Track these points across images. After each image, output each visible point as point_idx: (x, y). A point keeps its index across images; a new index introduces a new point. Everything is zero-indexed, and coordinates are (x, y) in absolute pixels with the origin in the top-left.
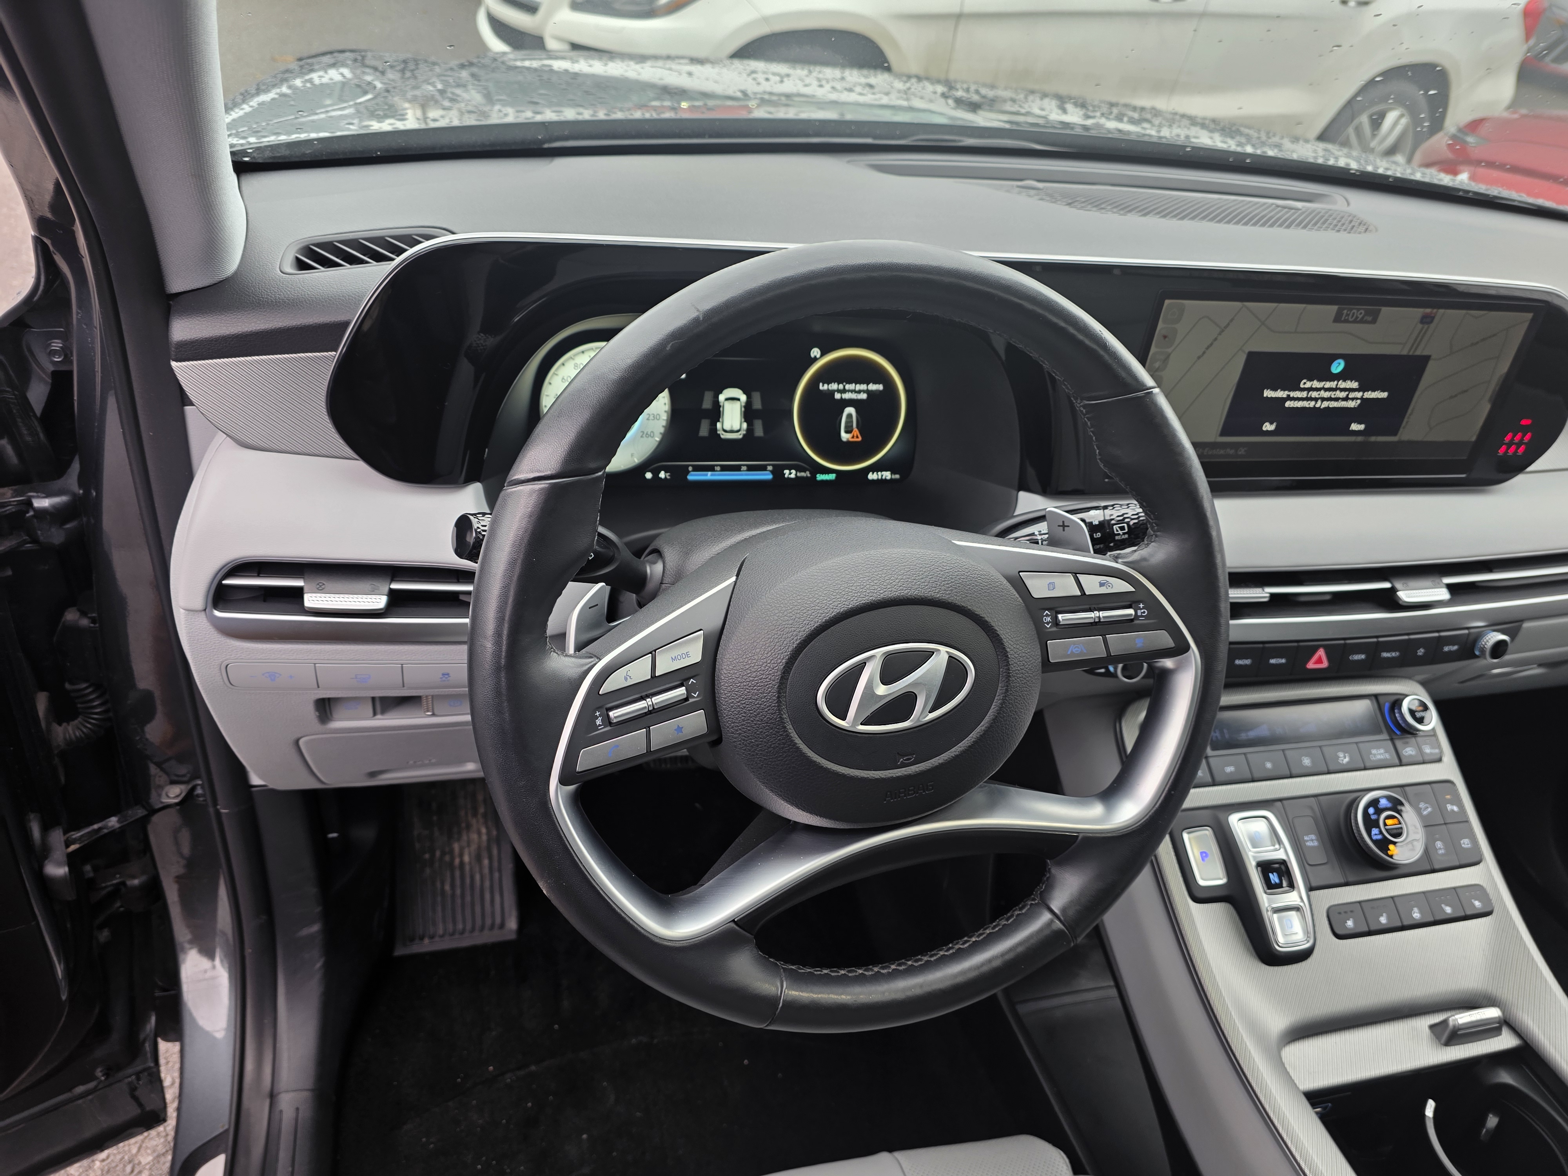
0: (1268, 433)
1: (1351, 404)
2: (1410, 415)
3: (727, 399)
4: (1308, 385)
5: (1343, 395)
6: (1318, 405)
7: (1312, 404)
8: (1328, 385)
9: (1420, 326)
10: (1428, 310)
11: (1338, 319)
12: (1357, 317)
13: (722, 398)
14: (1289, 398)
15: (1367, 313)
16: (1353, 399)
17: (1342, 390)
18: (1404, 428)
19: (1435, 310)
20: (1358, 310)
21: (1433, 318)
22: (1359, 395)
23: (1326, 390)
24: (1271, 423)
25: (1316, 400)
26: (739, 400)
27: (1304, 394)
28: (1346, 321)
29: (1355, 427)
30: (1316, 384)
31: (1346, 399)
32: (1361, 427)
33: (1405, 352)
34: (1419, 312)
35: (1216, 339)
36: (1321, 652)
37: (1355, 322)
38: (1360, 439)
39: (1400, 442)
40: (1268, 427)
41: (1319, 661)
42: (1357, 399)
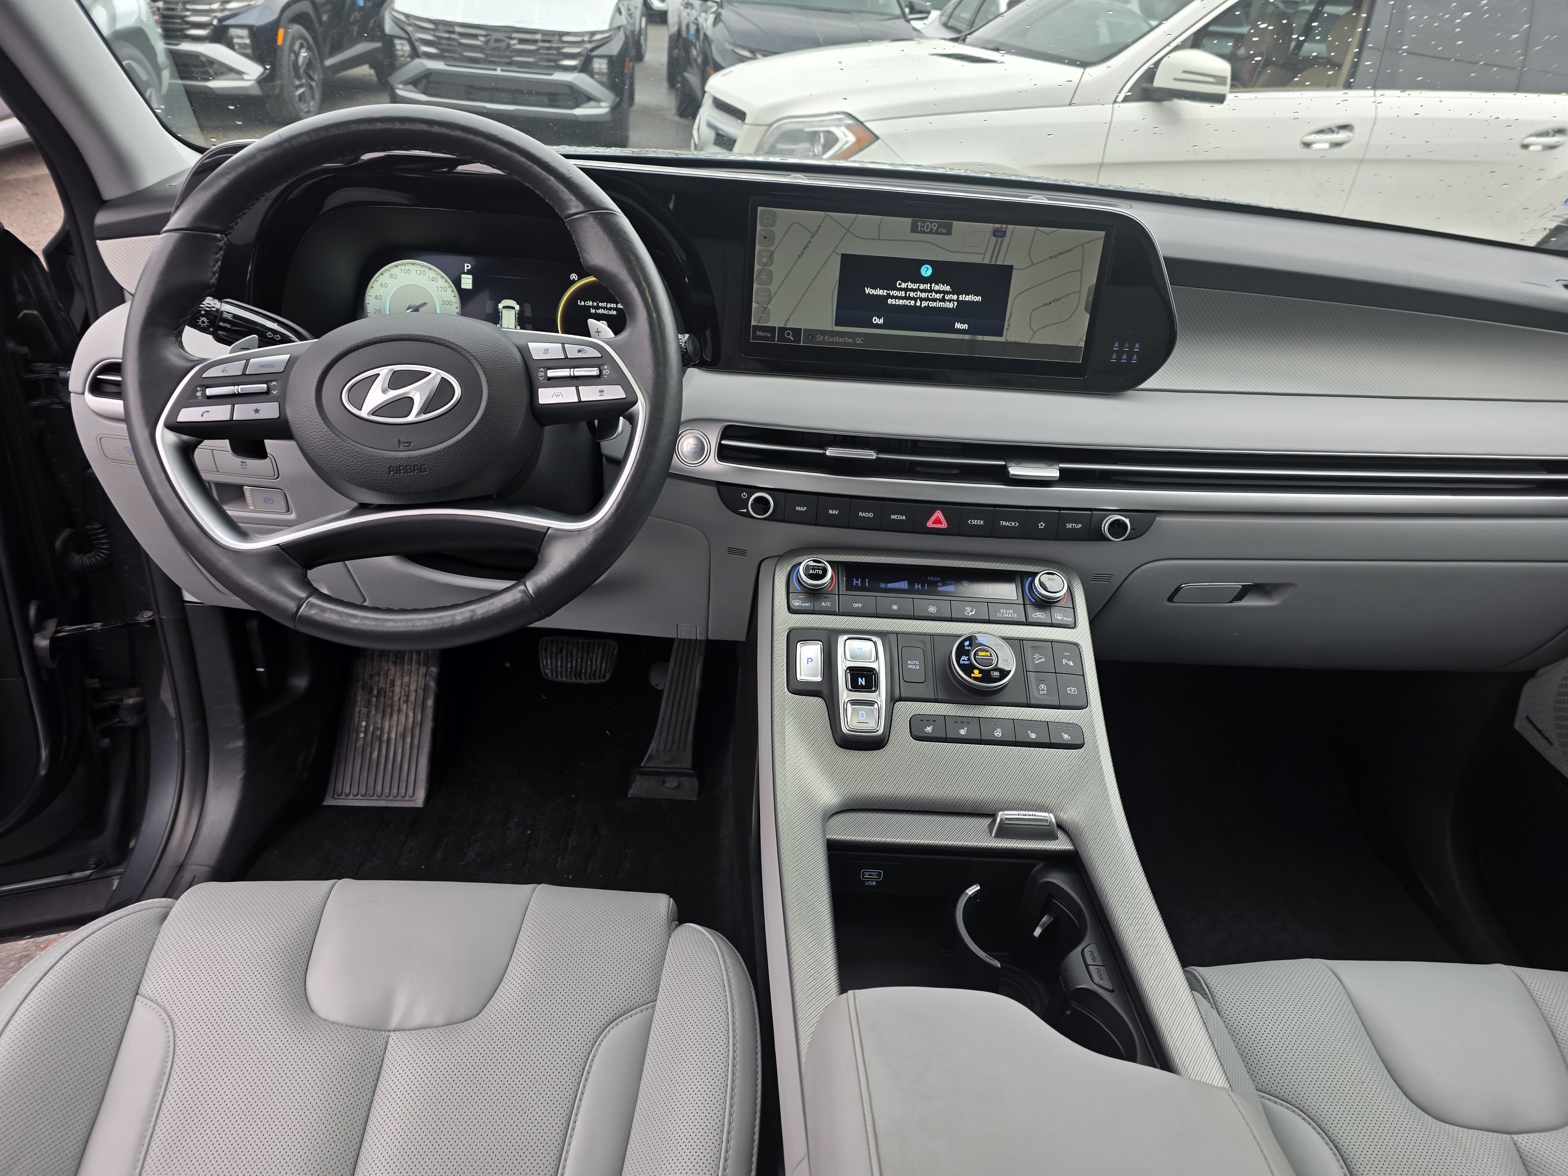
0: (877, 326)
1: (950, 305)
2: (1010, 318)
3: (504, 307)
4: (904, 285)
5: (938, 296)
6: (918, 304)
7: (913, 303)
8: (922, 287)
9: (994, 239)
10: (998, 226)
11: (914, 229)
12: (932, 229)
13: (500, 306)
14: (889, 296)
15: (940, 226)
16: (950, 301)
17: (937, 292)
18: (1007, 329)
19: (1004, 226)
20: (931, 223)
21: (1005, 233)
22: (955, 297)
23: (922, 291)
24: (879, 318)
25: (915, 299)
26: (514, 308)
27: (903, 294)
28: (923, 232)
29: (958, 326)
30: (911, 285)
31: (943, 300)
32: (965, 326)
33: (987, 261)
34: (990, 227)
35: (810, 242)
36: (938, 514)
37: (931, 232)
38: (967, 337)
39: (1007, 343)
40: (877, 321)
41: (937, 521)
42: (954, 301)
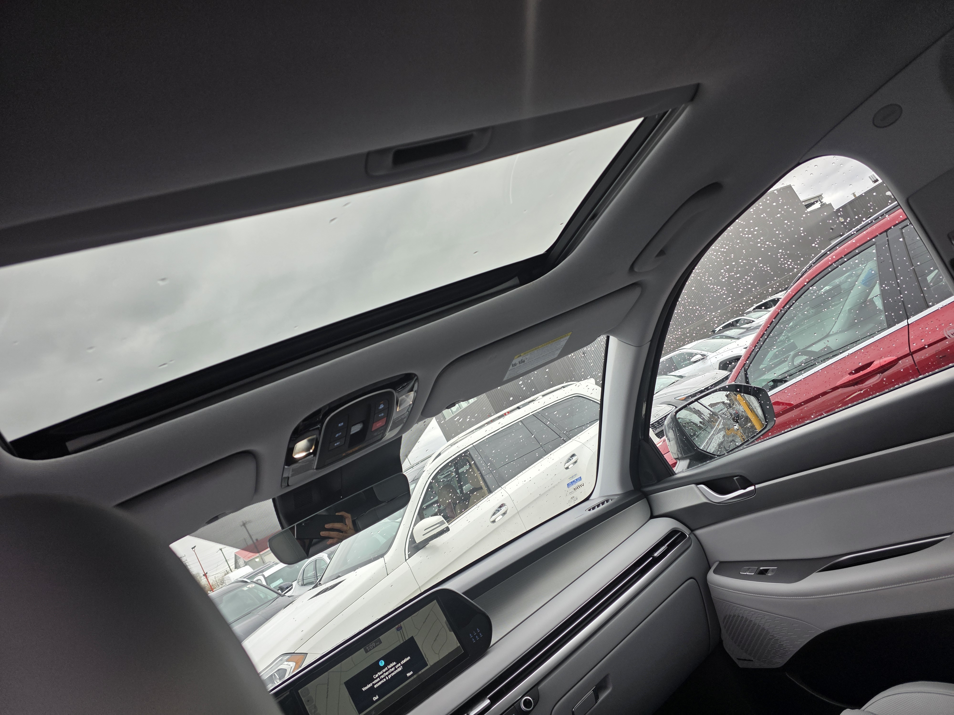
0: (377, 700)
1: (400, 669)
2: (426, 655)
4: (377, 676)
5: (393, 669)
6: (387, 678)
7: (385, 680)
8: (384, 670)
9: (399, 632)
10: (397, 626)
11: (366, 651)
12: (373, 646)
14: (374, 685)
15: (375, 642)
16: (398, 667)
17: (391, 668)
18: (428, 661)
19: (399, 625)
20: (372, 644)
21: (401, 627)
22: (399, 664)
23: (385, 672)
24: (375, 696)
25: (385, 678)
27: (379, 679)
28: (370, 650)
29: (408, 675)
30: (379, 674)
31: (396, 669)
32: (411, 673)
33: (402, 642)
34: (394, 629)
35: (328, 688)
37: (374, 648)
38: (415, 676)
39: (432, 667)
40: (375, 699)
42: (400, 666)
